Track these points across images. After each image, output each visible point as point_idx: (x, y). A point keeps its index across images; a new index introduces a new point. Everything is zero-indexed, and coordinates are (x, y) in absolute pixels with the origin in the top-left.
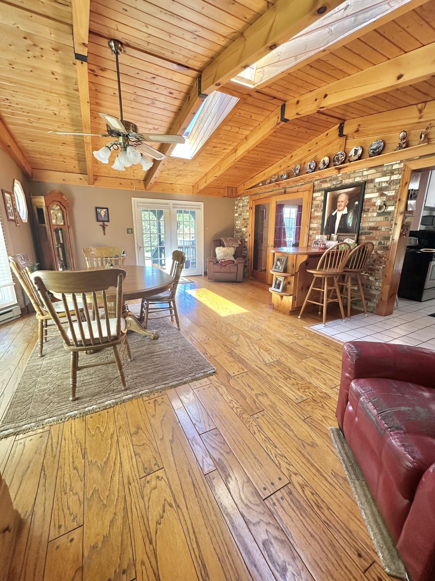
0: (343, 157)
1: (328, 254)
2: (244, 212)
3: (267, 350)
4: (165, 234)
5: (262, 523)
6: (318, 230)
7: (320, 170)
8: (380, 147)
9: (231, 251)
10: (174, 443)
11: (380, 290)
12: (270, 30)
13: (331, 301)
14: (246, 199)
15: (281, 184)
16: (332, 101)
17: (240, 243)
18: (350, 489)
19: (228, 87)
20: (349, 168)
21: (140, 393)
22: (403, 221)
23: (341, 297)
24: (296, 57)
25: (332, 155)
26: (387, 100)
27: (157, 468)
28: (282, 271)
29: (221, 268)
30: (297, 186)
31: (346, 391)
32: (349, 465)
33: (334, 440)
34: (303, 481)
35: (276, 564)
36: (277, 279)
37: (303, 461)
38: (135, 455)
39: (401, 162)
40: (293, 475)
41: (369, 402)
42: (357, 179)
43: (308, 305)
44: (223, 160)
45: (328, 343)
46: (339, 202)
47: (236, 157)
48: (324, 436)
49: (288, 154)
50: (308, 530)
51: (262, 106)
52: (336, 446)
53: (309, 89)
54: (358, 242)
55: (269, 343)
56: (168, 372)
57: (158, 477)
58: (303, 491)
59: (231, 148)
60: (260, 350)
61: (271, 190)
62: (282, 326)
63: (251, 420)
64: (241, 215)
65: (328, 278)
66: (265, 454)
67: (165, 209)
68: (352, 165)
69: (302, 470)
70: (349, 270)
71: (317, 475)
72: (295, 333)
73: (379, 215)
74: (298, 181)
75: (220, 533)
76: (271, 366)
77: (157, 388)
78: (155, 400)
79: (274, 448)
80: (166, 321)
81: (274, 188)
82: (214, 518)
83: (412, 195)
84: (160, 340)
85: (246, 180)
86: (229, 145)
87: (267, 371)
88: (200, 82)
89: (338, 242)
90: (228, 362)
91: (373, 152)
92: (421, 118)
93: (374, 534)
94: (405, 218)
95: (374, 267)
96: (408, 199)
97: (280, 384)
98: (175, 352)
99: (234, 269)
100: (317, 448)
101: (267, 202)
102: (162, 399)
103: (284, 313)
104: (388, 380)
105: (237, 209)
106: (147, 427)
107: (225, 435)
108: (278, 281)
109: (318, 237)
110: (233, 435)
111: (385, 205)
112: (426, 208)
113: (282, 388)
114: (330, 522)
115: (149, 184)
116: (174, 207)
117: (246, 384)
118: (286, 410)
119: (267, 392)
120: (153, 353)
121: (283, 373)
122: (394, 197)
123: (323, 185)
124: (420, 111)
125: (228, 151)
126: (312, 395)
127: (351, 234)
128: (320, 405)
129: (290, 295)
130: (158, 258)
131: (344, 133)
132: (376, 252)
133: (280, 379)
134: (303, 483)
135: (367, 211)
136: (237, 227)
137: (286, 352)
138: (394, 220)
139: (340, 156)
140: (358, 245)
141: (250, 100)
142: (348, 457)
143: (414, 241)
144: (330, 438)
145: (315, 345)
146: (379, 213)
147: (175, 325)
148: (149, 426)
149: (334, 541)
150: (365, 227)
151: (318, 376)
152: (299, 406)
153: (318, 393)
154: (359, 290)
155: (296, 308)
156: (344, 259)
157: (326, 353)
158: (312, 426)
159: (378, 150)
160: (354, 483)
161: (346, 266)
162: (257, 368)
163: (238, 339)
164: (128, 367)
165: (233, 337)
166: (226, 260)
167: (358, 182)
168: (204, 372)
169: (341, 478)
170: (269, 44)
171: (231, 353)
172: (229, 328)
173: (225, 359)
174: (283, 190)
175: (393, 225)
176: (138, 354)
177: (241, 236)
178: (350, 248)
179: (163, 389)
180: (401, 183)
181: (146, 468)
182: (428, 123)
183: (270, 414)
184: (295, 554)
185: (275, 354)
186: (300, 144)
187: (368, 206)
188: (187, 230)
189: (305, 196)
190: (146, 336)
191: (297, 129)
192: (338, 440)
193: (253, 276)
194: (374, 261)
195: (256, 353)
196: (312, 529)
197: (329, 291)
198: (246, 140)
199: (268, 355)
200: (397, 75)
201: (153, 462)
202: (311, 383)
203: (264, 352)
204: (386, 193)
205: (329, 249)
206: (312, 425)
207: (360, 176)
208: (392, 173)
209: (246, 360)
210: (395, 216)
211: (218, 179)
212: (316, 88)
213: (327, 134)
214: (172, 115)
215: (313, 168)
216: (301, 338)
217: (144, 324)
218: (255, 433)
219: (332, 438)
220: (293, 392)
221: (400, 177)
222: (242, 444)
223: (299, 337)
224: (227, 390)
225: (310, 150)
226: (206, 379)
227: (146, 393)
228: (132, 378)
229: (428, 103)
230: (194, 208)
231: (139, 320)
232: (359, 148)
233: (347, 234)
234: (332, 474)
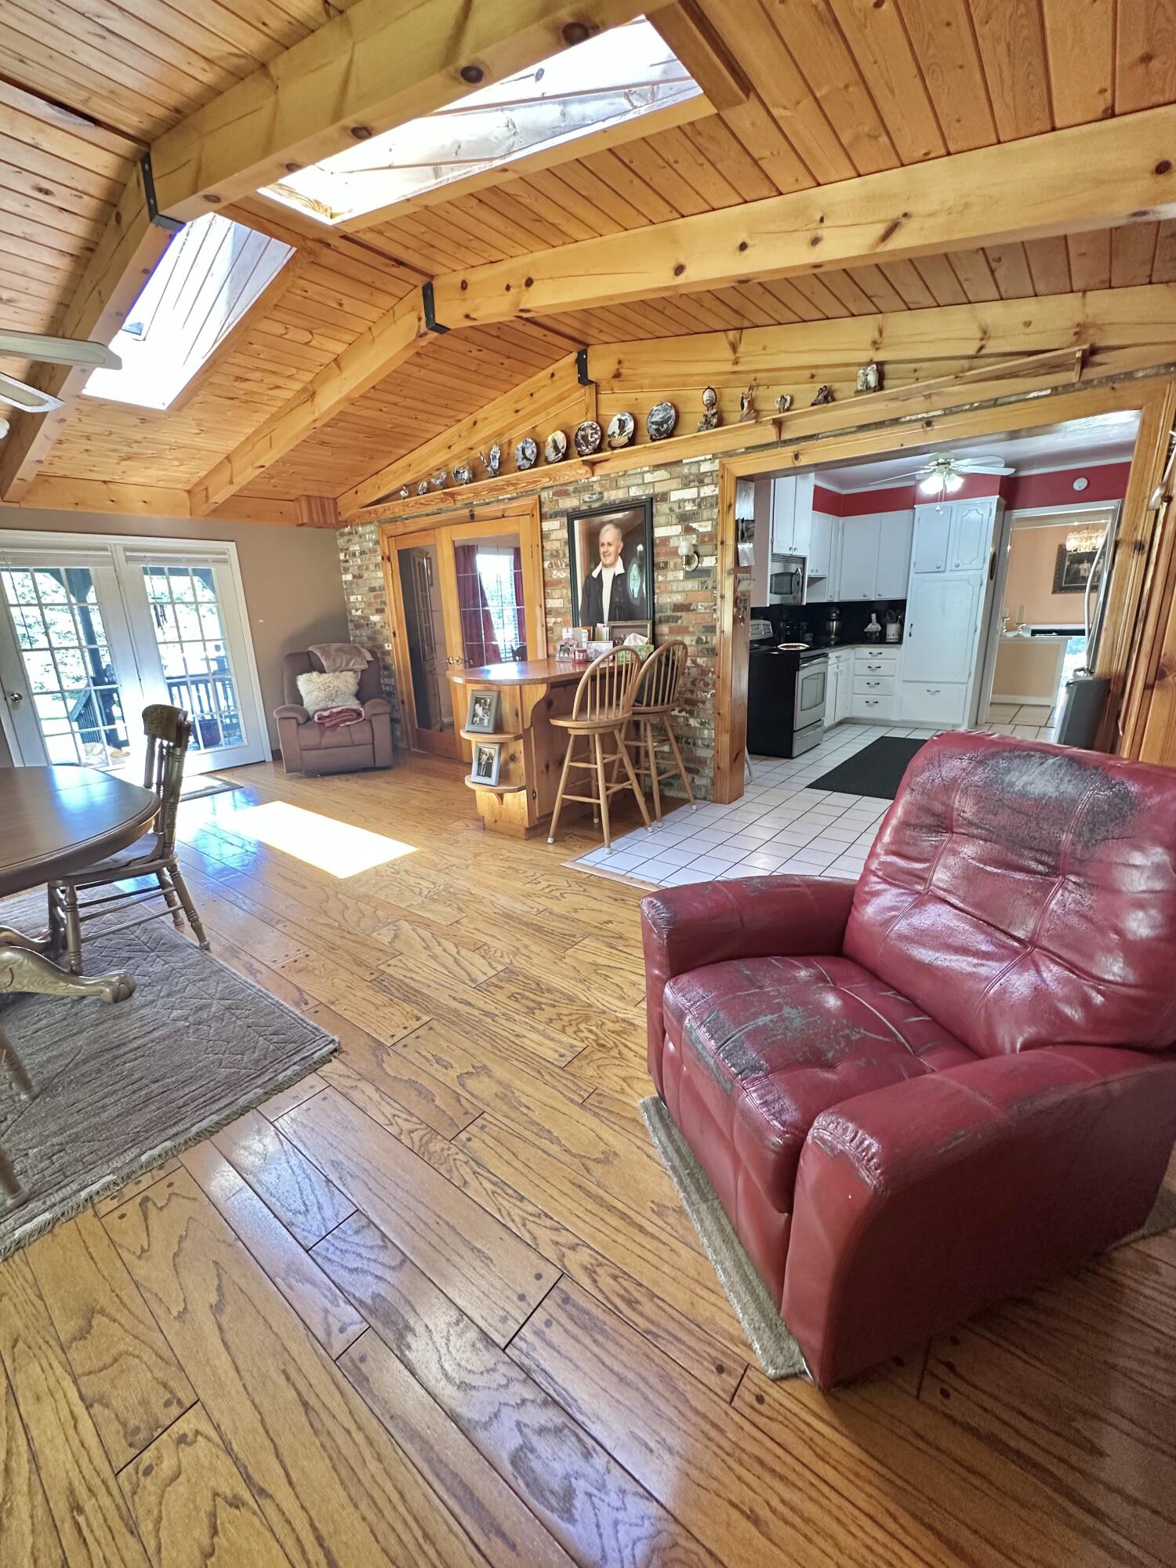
0: (596, 436)
1: (593, 678)
2: (367, 569)
3: (477, 948)
4: (110, 646)
5: (505, 1410)
6: (565, 614)
7: (549, 463)
8: (669, 418)
9: (347, 682)
10: (229, 1309)
11: (713, 748)
12: (346, 82)
13: (617, 787)
14: (369, 533)
15: (458, 494)
16: (544, 299)
17: (369, 657)
18: (690, 1230)
19: (249, 208)
20: (616, 463)
21: (83, 1194)
22: (735, 591)
23: (637, 775)
24: (436, 166)
25: (572, 427)
26: (666, 312)
27: (175, 1411)
28: (490, 730)
29: (322, 735)
30: (499, 501)
31: (659, 1010)
32: (684, 1173)
33: (650, 1129)
34: (591, 1256)
35: (548, 1495)
36: (480, 752)
37: (589, 1207)
38: (89, 1407)
39: (715, 456)
40: (569, 1253)
41: (699, 1027)
42: (635, 492)
43: (567, 807)
44: (275, 418)
45: (621, 892)
46: (603, 545)
47: (317, 415)
48: (630, 1126)
49: (464, 415)
50: (612, 1370)
51: (368, 279)
52: (657, 1140)
53: (486, 255)
54: (654, 640)
55: (481, 925)
56: (181, 1093)
57: (182, 1440)
58: (595, 1281)
59: (298, 386)
60: (458, 953)
61: (434, 508)
62: (509, 871)
63: (454, 1150)
64: (361, 577)
65: (601, 736)
66: (497, 1227)
67: (94, 563)
68: (618, 455)
69: (588, 1229)
70: (643, 708)
71: (621, 1228)
72: (544, 884)
73: (689, 576)
74: (500, 489)
75: (395, 1497)
76: (491, 989)
77: (143, 1158)
78: (146, 1199)
79: (518, 1203)
80: (153, 930)
81: (442, 506)
82: (374, 1466)
83: (744, 532)
84: (137, 998)
85: (361, 479)
86: (289, 377)
87: (481, 1004)
88: (148, 176)
89: (614, 645)
90: (372, 1008)
91: (657, 430)
92: (736, 362)
93: (744, 1308)
94: (737, 582)
95: (694, 697)
96: (737, 541)
97: (519, 1030)
98: (200, 1023)
99: (362, 734)
100: (615, 1162)
101: (429, 541)
102: (170, 1185)
103: (513, 837)
104: (735, 962)
105: (346, 561)
106: (125, 1299)
107: (382, 1219)
108: (484, 758)
109: (567, 633)
110: (405, 1214)
111: (696, 552)
112: (777, 557)
113: (524, 1040)
114: (658, 1326)
115: (15, 481)
116: (128, 559)
117: (429, 1056)
118: (537, 1095)
119: (486, 1062)
120: (118, 1046)
121: (523, 997)
122: (711, 537)
123: (561, 501)
124: (734, 347)
125: (288, 395)
126: (596, 1035)
127: (638, 623)
128: (615, 1053)
129: (520, 790)
130: (97, 726)
131: (591, 377)
132: (694, 662)
133: (517, 1017)
134: (593, 1262)
135: (663, 568)
136: (353, 612)
137: (526, 941)
138: (719, 587)
139: (589, 431)
140: (655, 649)
141: (328, 257)
142: (681, 1157)
143: (762, 628)
144: (643, 1126)
145: (593, 904)
146: (687, 572)
147: (189, 936)
148: (129, 1293)
149: (670, 1367)
150: (666, 604)
151: (604, 982)
152: (568, 1073)
153: (610, 1025)
154: (672, 752)
155: (539, 819)
156: (629, 687)
157: (619, 919)
158: (601, 1113)
159: (665, 426)
160: (698, 1212)
161: (636, 701)
162: (454, 1004)
163: (396, 936)
164: (24, 1120)
165: (381, 931)
166: (334, 710)
167: (636, 499)
168: (303, 1059)
169: (671, 1211)
170: (350, 121)
171: (380, 982)
172: (368, 909)
173: (365, 1003)
174: (466, 512)
175: (719, 599)
176: (56, 1067)
177: (371, 638)
178: (638, 656)
179: (173, 1153)
180: (720, 505)
181: (137, 1430)
182: (752, 376)
183: (501, 1119)
184: (590, 1442)
185: (499, 954)
186: (492, 393)
187: (666, 554)
188: (190, 632)
189: (523, 528)
190: (83, 998)
191: (475, 353)
192: (658, 1125)
193: (421, 746)
194: (693, 683)
195: (450, 961)
196: (622, 1362)
197: (608, 767)
198: (339, 368)
199: (482, 961)
200: (673, 264)
201: (158, 1398)
202: (590, 1006)
203: (470, 954)
204: (694, 525)
205: (596, 661)
206: (601, 1109)
207: (638, 485)
208: (700, 480)
209: (425, 990)
210: (719, 578)
211: (269, 474)
212: (506, 257)
213: (553, 375)
214: (64, 263)
215: (533, 458)
216: (558, 894)
217: (70, 958)
218: (465, 1182)
219: (647, 1123)
220: (552, 1039)
221: (717, 492)
222: (435, 1226)
223: (553, 893)
224: (377, 1089)
225: (517, 411)
226: (311, 1079)
227: (106, 1188)
228: (43, 1157)
229: (744, 331)
230: (206, 561)
231: (44, 948)
232: (627, 417)
233: (629, 623)
234: (653, 1211)
